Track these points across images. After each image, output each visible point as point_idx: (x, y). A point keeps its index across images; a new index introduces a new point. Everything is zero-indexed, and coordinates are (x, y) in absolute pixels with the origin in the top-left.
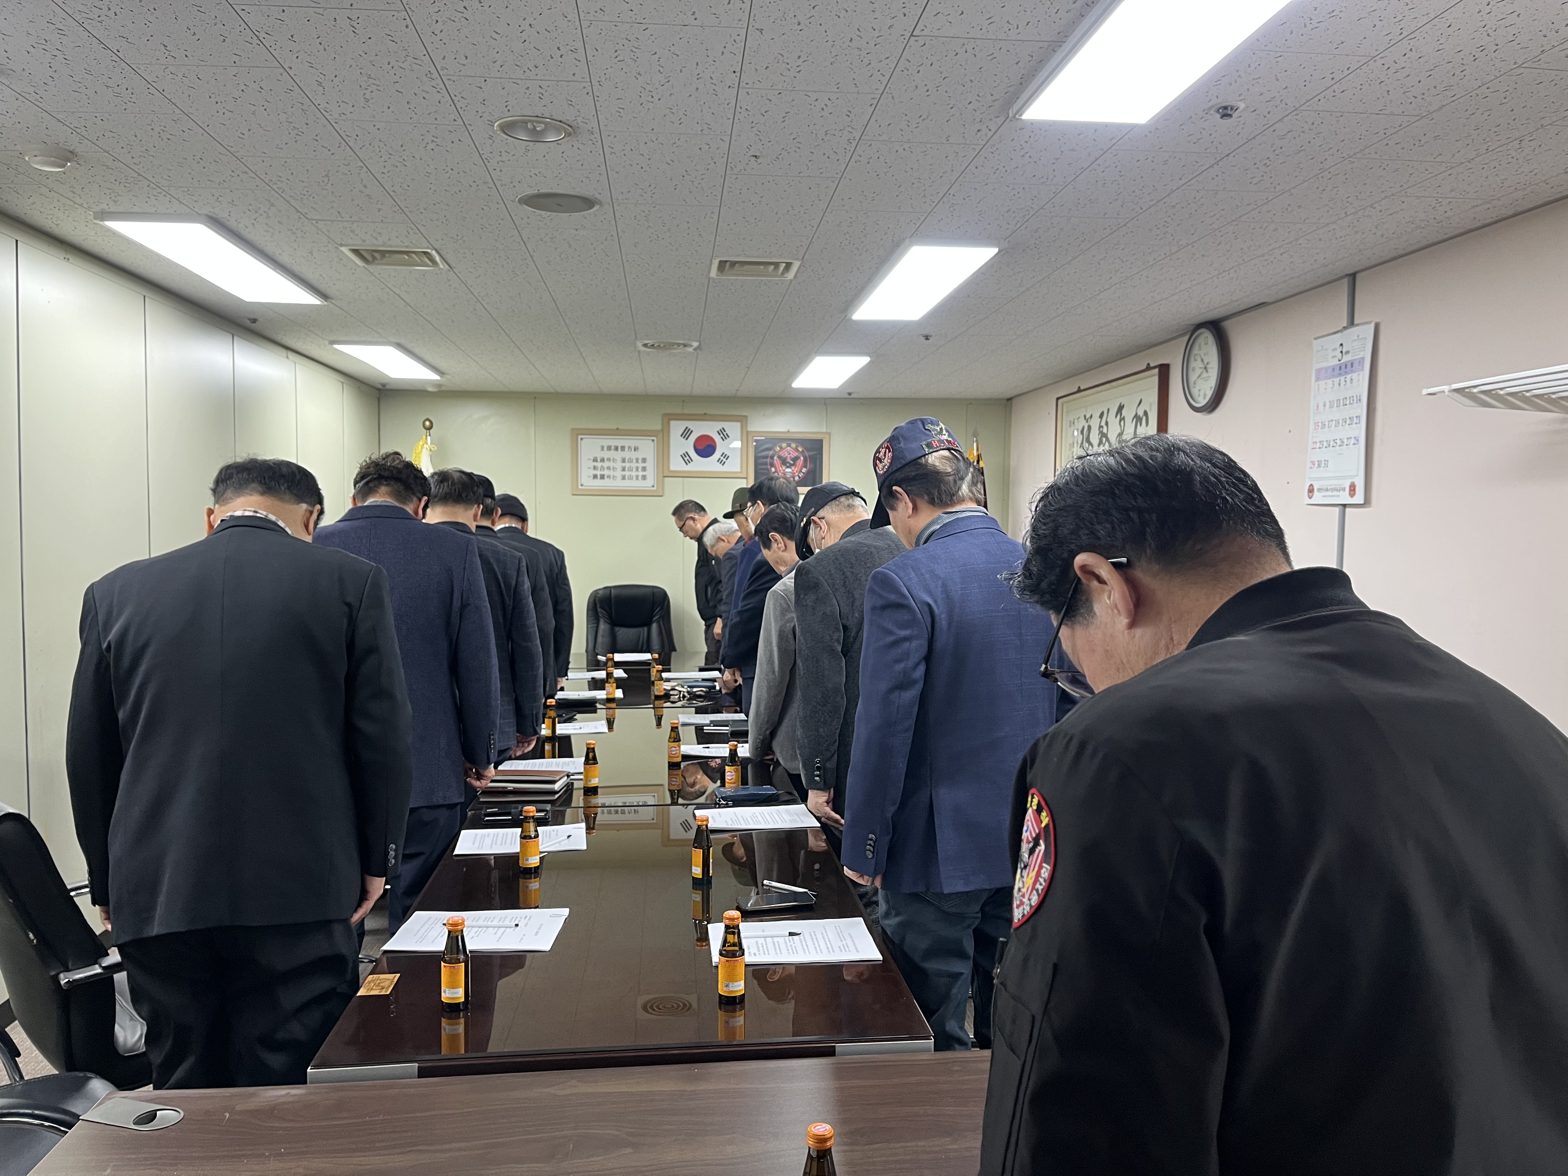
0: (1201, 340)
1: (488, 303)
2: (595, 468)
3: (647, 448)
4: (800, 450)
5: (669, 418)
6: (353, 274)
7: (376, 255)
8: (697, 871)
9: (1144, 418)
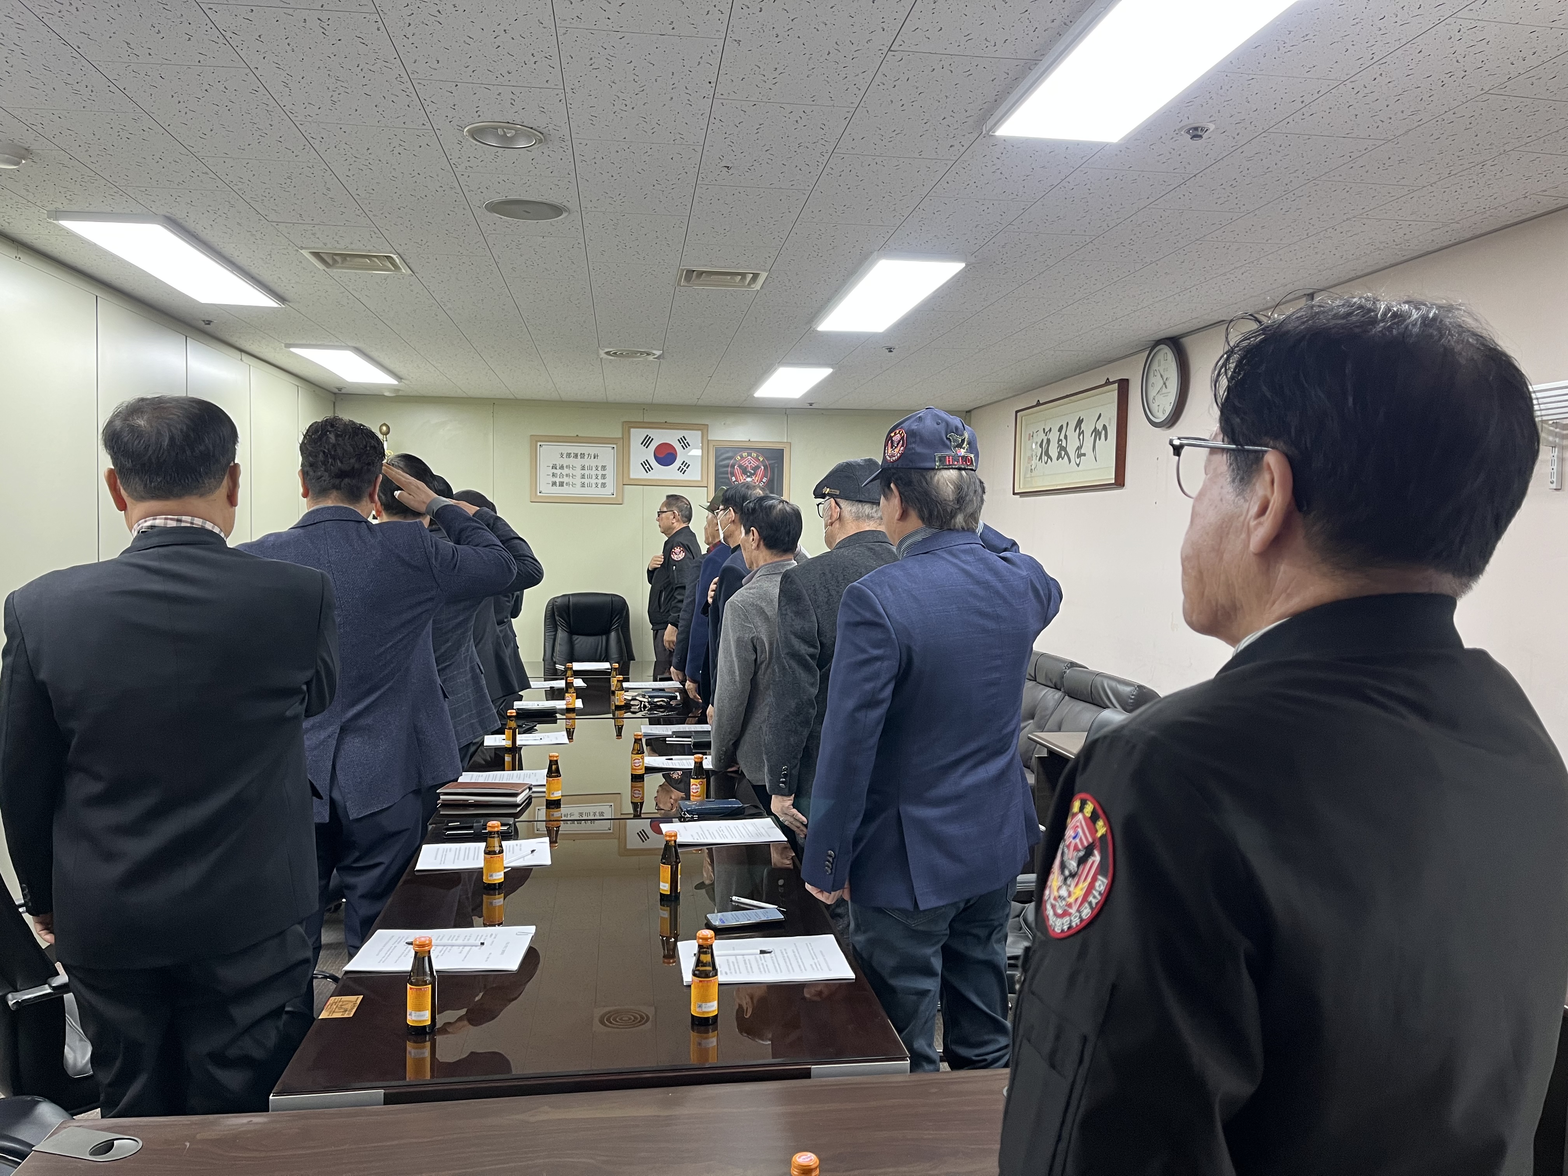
0: (1160, 356)
1: (450, 309)
2: (554, 475)
3: (607, 455)
4: (761, 460)
5: (629, 425)
6: (313, 277)
7: (336, 257)
8: (665, 887)
9: (1103, 432)
